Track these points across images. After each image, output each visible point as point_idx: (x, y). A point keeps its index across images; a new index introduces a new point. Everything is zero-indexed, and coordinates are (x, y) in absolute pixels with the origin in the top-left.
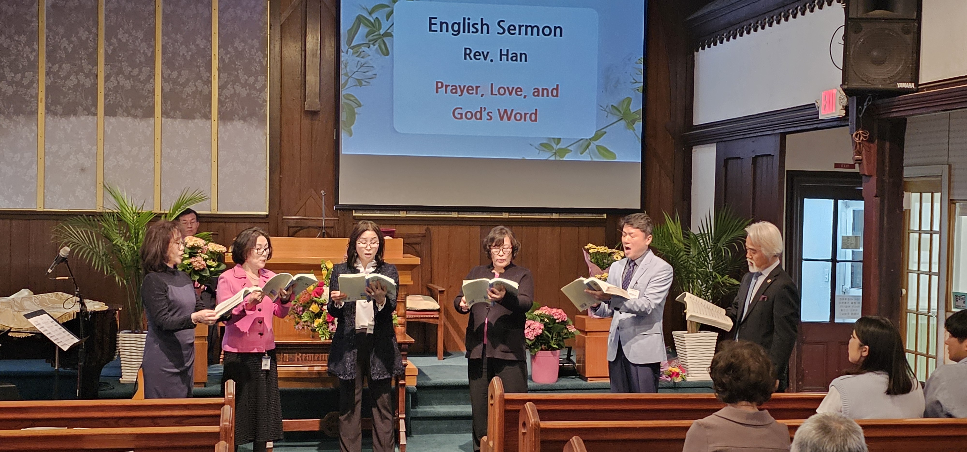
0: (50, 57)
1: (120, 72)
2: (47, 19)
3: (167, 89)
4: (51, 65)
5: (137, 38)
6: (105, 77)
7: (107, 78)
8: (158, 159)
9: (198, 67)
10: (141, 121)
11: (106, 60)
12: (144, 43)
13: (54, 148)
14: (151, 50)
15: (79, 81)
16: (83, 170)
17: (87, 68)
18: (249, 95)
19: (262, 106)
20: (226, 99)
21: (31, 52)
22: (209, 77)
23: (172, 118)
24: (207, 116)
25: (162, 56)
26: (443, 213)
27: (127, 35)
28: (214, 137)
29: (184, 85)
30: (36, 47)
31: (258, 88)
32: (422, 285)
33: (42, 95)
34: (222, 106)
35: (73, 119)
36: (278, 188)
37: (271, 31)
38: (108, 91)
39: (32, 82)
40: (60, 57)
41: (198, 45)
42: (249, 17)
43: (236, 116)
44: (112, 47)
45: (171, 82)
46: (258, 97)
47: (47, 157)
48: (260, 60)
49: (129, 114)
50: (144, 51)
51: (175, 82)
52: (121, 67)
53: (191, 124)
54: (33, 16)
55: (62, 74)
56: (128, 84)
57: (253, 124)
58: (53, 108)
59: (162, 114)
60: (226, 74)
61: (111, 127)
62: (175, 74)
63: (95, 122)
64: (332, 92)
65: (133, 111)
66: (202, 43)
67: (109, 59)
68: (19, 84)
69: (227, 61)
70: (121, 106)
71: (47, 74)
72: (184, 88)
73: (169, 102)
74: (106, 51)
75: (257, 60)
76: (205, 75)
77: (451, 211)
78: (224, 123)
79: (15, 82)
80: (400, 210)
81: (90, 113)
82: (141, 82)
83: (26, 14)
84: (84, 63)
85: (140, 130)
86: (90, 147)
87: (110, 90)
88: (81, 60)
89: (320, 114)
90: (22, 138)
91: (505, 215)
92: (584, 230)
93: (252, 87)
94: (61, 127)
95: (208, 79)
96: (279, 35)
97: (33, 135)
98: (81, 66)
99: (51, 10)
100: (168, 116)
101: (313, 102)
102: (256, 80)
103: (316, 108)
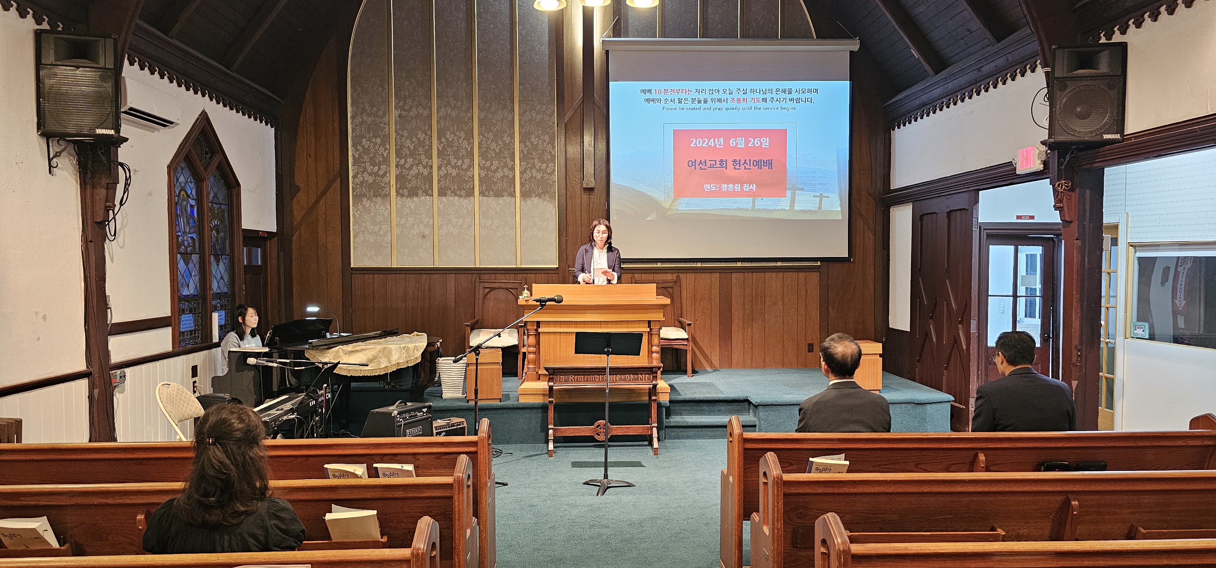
0: (398, 154)
1: (449, 163)
2: (396, 125)
3: (483, 175)
4: (399, 160)
5: (460, 137)
7: (439, 168)
8: (477, 227)
9: (505, 158)
10: (464, 199)
11: (438, 155)
12: (465, 141)
13: (403, 221)
14: (470, 146)
15: (419, 171)
16: (423, 237)
17: (425, 161)
18: (542, 177)
19: (552, 186)
20: (525, 181)
21: (384, 151)
22: (513, 165)
23: (487, 196)
24: (513, 195)
25: (479, 150)
26: (689, 263)
27: (452, 135)
28: (518, 210)
29: (496, 171)
30: (388, 146)
31: (549, 172)
32: (674, 319)
33: (393, 182)
34: (523, 187)
35: (415, 199)
36: (565, 247)
37: (558, 128)
38: (440, 178)
39: (386, 173)
40: (405, 153)
41: (504, 141)
42: (542, 118)
43: (533, 193)
44: (442, 145)
45: (485, 170)
46: (549, 179)
47: (398, 228)
48: (550, 151)
49: (456, 195)
50: (466, 147)
51: (488, 169)
52: (449, 160)
53: (500, 200)
54: (385, 124)
55: (407, 166)
56: (454, 172)
57: (546, 200)
58: (401, 191)
59: (479, 194)
60: (526, 162)
61: (443, 204)
62: (488, 164)
63: (432, 200)
64: (604, 172)
65: (458, 192)
66: (507, 140)
67: (440, 154)
68: (376, 174)
69: (526, 153)
70: (450, 189)
71: (397, 166)
72: (495, 173)
73: (484, 185)
74: (438, 148)
75: (548, 151)
76: (510, 164)
77: (697, 262)
78: (524, 199)
79: (375, 173)
80: (657, 262)
81: (427, 194)
82: (463, 170)
83: (380, 123)
84: (423, 157)
85: (464, 206)
86: (428, 220)
87: (441, 177)
88: (420, 155)
89: (596, 190)
90: (379, 214)
91: (739, 264)
92: (802, 275)
93: (545, 171)
94: (407, 206)
95: (512, 167)
96: (563, 131)
97: (387, 211)
98: (420, 160)
99: (398, 119)
100: (484, 195)
101: (590, 181)
102: (547, 166)
103: (592, 185)
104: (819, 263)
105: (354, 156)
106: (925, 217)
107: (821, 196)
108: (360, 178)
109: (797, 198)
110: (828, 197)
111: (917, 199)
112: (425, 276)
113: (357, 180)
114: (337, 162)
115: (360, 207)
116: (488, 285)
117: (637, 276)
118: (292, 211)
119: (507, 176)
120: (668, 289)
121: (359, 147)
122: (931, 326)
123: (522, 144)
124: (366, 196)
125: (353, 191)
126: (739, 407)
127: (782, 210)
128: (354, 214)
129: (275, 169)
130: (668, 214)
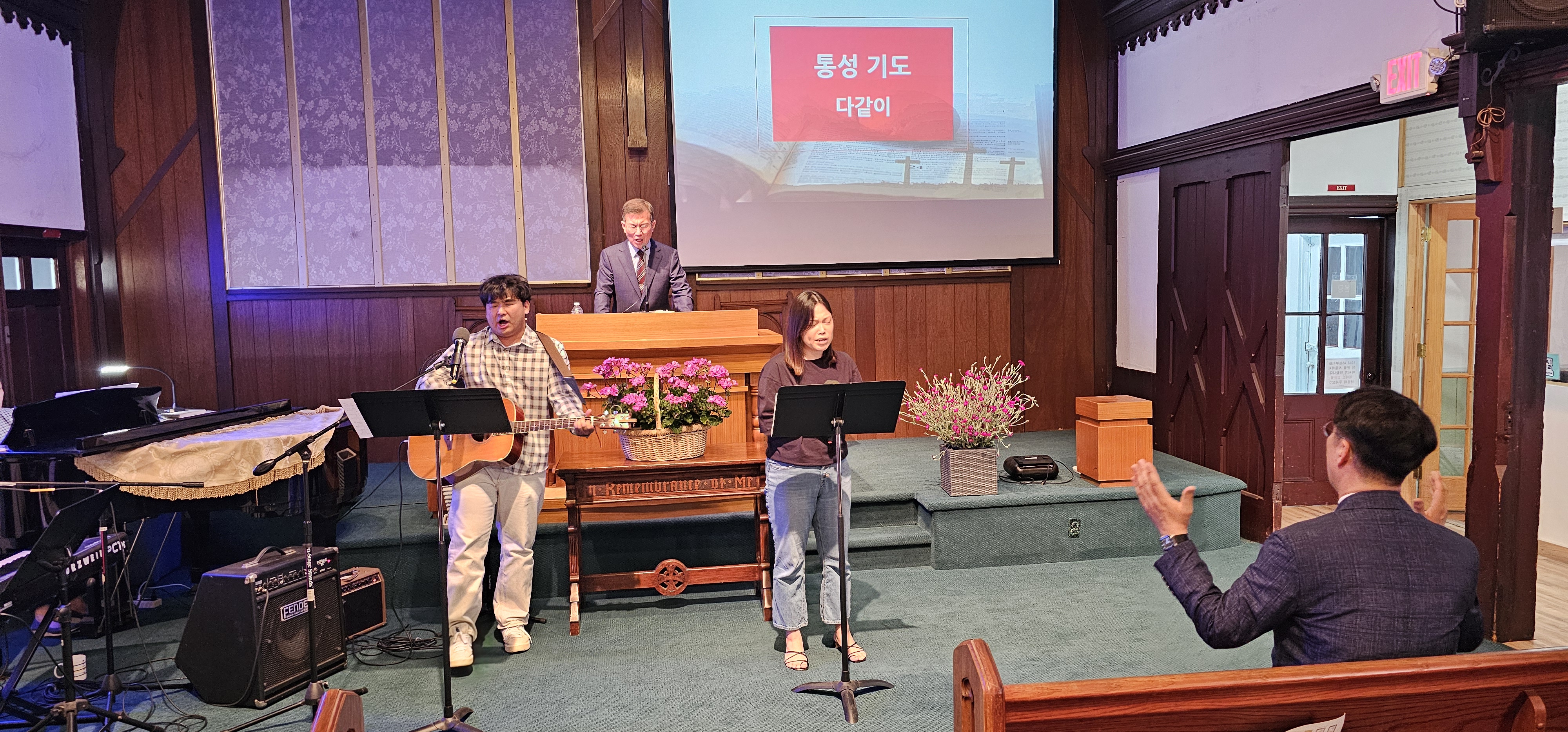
0: (303, 93)
1: (394, 108)
2: (296, 41)
3: (455, 127)
4: (304, 103)
5: (411, 64)
6: (375, 115)
7: (378, 116)
8: (448, 217)
9: (492, 98)
10: (424, 170)
11: (374, 95)
12: (422, 70)
13: (316, 208)
14: (431, 78)
15: (341, 121)
16: (354, 235)
17: (351, 104)
18: (558, 132)
19: (575, 146)
20: (529, 138)
21: (278, 87)
22: (506, 111)
23: (464, 164)
24: (507, 161)
25: (446, 86)
26: (807, 273)
27: (398, 60)
28: (517, 187)
29: (476, 122)
30: (283, 79)
31: (569, 123)
33: (297, 142)
34: (525, 148)
35: (337, 170)
37: (583, 49)
38: (380, 134)
39: (281, 125)
40: (316, 92)
41: (490, 70)
42: (553, 32)
43: (543, 159)
44: (380, 77)
45: (458, 119)
46: (570, 135)
47: (308, 220)
48: (570, 86)
49: (408, 162)
50: (422, 79)
51: (464, 118)
52: (394, 103)
53: (487, 171)
54: (277, 40)
55: (320, 113)
56: (404, 124)
57: (566, 169)
58: (310, 157)
59: (450, 161)
60: (528, 106)
61: (386, 179)
62: (463, 109)
63: (366, 173)
64: (663, 124)
65: (413, 158)
66: (495, 68)
67: (379, 91)
68: (264, 128)
69: (528, 89)
70: (398, 153)
71: (301, 114)
72: (475, 126)
73: (458, 145)
74: (374, 82)
75: (567, 87)
76: (501, 109)
77: (818, 270)
78: (529, 169)
79: (260, 126)
80: (754, 272)
81: (358, 162)
82: (420, 120)
83: (267, 37)
84: (347, 98)
85: (425, 182)
86: (361, 206)
87: (381, 132)
88: (342, 94)
89: (650, 152)
90: (274, 197)
91: (884, 273)
92: (983, 287)
93: (561, 121)
94: (323, 182)
95: (505, 114)
96: (592, 54)
97: (288, 192)
98: (342, 102)
99: (299, 30)
100: (458, 163)
101: (639, 138)
102: (566, 113)
103: (642, 144)
104: (1009, 268)
105: (222, 96)
106: (1183, 190)
107: (1012, 162)
108: (235, 135)
109: (976, 166)
110: (1023, 163)
111: (1170, 161)
112: (360, 302)
113: (230, 139)
114: (192, 105)
115: (238, 185)
116: (470, 315)
117: (723, 295)
118: (112, 195)
119: (497, 130)
120: (774, 315)
121: (231, 80)
122: (1196, 365)
123: (521, 75)
124: (248, 166)
125: (225, 157)
126: (899, 512)
127: (952, 184)
128: (227, 196)
129: (75, 119)
130: (771, 193)
